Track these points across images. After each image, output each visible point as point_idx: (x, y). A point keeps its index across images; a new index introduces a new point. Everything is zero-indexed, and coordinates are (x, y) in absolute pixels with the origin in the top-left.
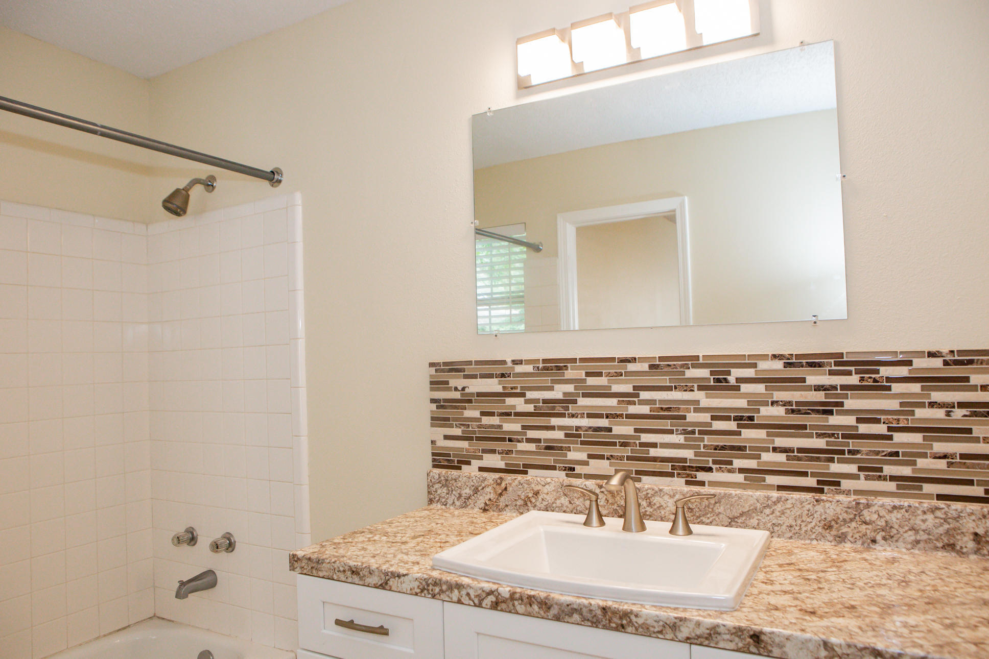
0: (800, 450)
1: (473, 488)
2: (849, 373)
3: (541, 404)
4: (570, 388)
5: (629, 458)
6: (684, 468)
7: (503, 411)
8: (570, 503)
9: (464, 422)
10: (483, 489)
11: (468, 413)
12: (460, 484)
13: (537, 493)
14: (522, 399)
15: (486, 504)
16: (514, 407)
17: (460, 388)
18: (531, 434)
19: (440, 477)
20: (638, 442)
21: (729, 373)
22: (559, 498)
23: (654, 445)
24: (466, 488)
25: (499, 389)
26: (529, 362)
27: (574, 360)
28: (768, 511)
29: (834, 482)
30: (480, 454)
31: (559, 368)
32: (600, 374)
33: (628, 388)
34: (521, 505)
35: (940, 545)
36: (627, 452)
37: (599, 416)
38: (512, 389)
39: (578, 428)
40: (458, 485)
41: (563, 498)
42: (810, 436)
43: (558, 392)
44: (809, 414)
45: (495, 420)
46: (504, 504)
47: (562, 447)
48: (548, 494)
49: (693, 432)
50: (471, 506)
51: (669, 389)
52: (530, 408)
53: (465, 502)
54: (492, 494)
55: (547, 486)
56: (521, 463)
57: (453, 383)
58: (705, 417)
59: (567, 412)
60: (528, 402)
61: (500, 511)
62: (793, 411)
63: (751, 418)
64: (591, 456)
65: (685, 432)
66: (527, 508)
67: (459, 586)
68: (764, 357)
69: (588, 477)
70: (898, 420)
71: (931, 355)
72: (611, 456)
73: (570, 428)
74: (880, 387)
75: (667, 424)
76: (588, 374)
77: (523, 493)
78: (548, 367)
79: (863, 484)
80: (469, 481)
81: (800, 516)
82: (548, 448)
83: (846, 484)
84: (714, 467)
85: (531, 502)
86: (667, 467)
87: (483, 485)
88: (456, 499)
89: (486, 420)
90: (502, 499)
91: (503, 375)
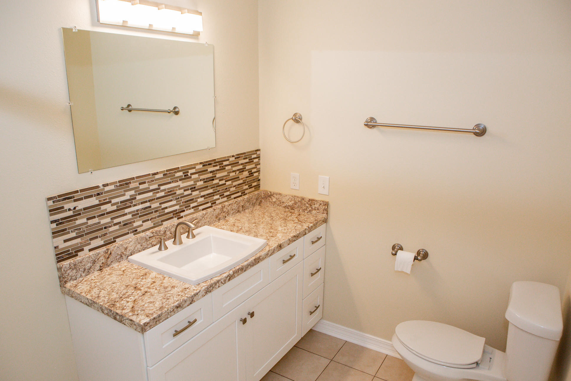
0: (207, 195)
1: (92, 262)
2: (216, 166)
3: (120, 204)
4: (132, 192)
5: (158, 217)
6: (177, 213)
7: (100, 214)
8: (141, 246)
9: (77, 228)
10: (98, 259)
11: (78, 222)
12: (84, 263)
13: (126, 249)
14: (110, 204)
15: (101, 266)
16: (106, 210)
17: (72, 208)
18: (116, 221)
19: (70, 265)
20: (161, 208)
21: (188, 172)
22: (136, 246)
23: (166, 208)
24: (88, 264)
25: (97, 202)
26: (111, 184)
27: (133, 178)
28: (203, 219)
29: (214, 203)
30: (89, 242)
31: (127, 184)
32: (145, 183)
33: (156, 186)
34: (119, 258)
35: (237, 212)
36: (158, 214)
37: (146, 202)
38: (104, 200)
39: (137, 211)
40: (83, 265)
41: (138, 246)
42: (209, 189)
43: (127, 197)
44: (209, 182)
45: (96, 220)
46: (110, 262)
47: (131, 222)
48: (131, 246)
49: (179, 198)
50: (92, 272)
51: (170, 183)
52: (115, 208)
53: (88, 272)
54: (104, 260)
55: (131, 243)
56: (112, 238)
57: (66, 207)
58: (182, 191)
59: (132, 205)
60: (112, 205)
61: (109, 266)
62: (205, 182)
63: (195, 188)
64: (143, 222)
65: (177, 199)
66: (122, 258)
67: (218, 281)
68: (197, 164)
69: (143, 231)
70: (227, 178)
71: (233, 156)
72: (152, 218)
73: (134, 211)
74: (223, 169)
75: (170, 198)
76: (140, 184)
77: (120, 252)
78: (122, 184)
79: (221, 200)
80: (89, 259)
81: (211, 217)
82: (125, 225)
83: (217, 202)
84: (185, 209)
85: (124, 254)
86: (171, 215)
87: (98, 257)
88: (82, 272)
89: (90, 222)
90: (109, 259)
91: (98, 194)
